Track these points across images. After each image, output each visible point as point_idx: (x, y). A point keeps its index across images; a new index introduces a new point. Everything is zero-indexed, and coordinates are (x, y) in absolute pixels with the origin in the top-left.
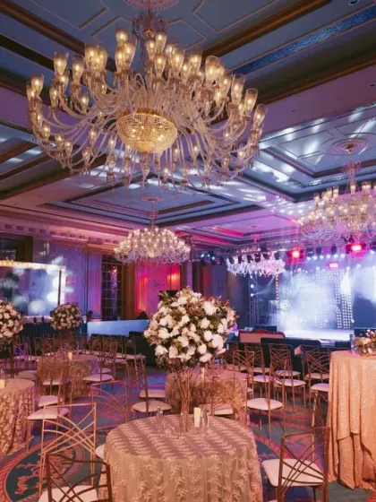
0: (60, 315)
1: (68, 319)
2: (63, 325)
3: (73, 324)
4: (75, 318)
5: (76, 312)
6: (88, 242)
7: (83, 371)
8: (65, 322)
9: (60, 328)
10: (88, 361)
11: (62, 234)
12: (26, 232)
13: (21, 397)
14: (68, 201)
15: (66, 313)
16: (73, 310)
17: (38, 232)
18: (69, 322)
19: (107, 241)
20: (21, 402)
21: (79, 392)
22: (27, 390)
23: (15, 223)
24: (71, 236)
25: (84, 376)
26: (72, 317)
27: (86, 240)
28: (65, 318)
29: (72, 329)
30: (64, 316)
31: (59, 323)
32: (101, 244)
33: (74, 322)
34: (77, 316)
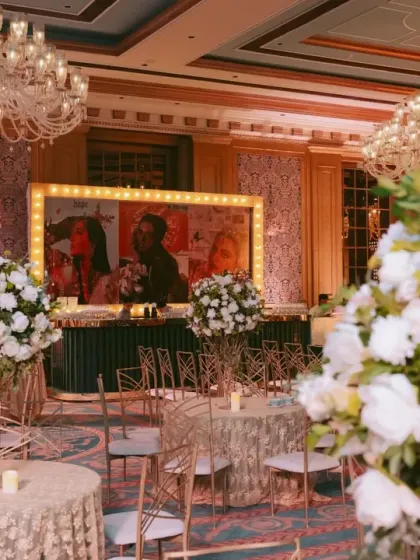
0: (205, 300)
1: (224, 312)
2: (215, 325)
3: (237, 324)
4: (242, 310)
5: (245, 293)
6: (311, 142)
7: (265, 440)
8: (219, 318)
9: (208, 333)
10: (278, 418)
11: (253, 128)
12: (178, 126)
13: (50, 525)
14: (254, 46)
15: (219, 297)
16: (237, 288)
17: (201, 125)
18: (230, 318)
19: (351, 137)
20: (51, 538)
21: (257, 492)
22: (70, 504)
23: (155, 107)
24: (273, 130)
25: (269, 453)
26: (234, 307)
27: (306, 138)
28: (217, 310)
29: (236, 337)
30: (215, 303)
31: (205, 321)
32: (339, 144)
33: (240, 318)
34: (248, 303)
